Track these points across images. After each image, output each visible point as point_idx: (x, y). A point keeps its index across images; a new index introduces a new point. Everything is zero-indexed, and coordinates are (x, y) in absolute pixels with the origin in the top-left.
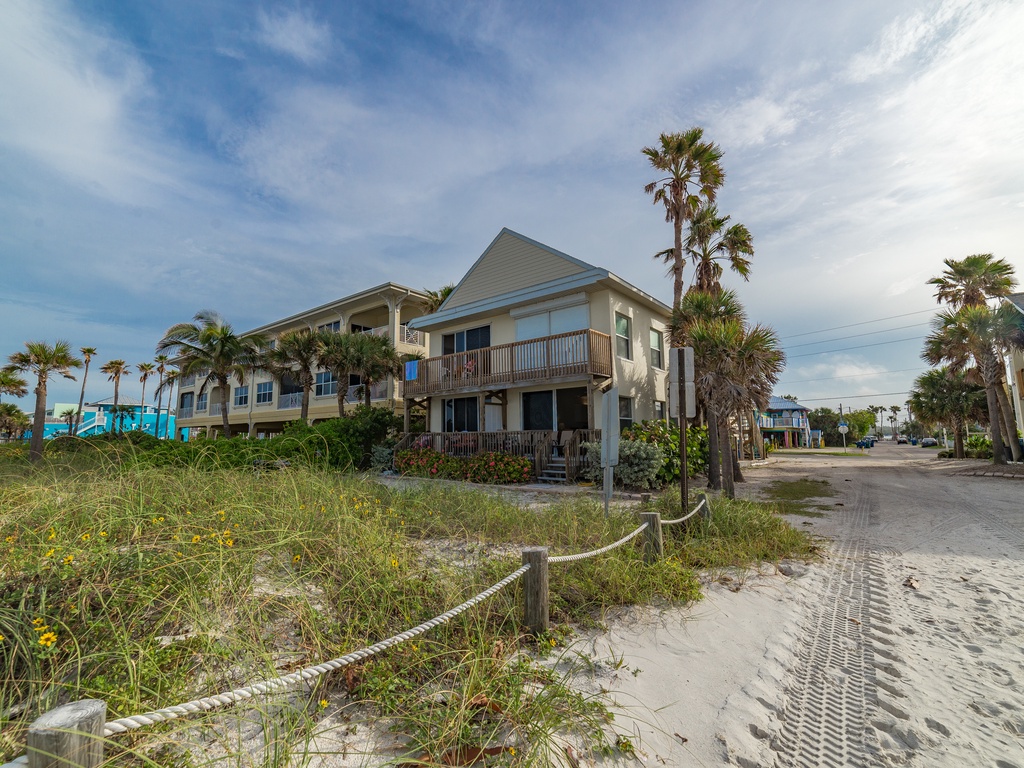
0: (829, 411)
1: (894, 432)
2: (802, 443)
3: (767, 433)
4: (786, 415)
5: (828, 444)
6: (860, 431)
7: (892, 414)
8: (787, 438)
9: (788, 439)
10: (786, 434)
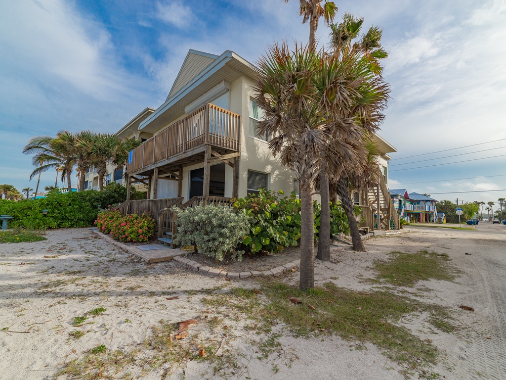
0: (450, 202)
1: (490, 217)
2: (431, 220)
3: (408, 214)
4: (422, 203)
5: (448, 221)
6: (469, 214)
7: (488, 206)
8: (421, 217)
9: (423, 218)
10: (421, 215)
